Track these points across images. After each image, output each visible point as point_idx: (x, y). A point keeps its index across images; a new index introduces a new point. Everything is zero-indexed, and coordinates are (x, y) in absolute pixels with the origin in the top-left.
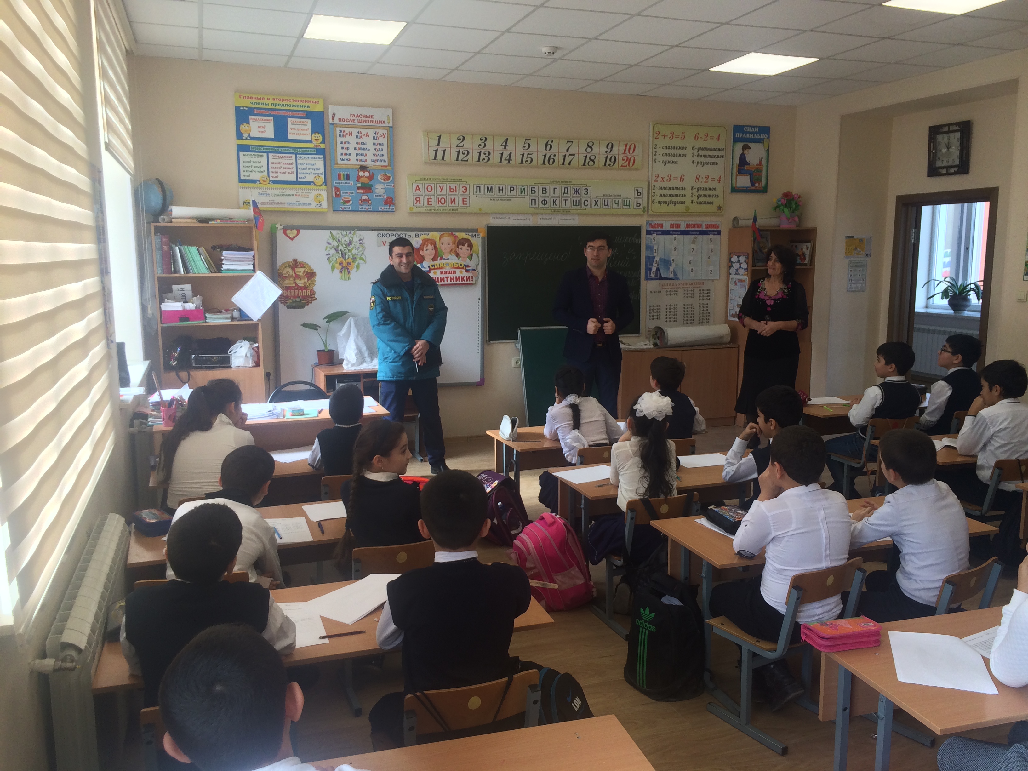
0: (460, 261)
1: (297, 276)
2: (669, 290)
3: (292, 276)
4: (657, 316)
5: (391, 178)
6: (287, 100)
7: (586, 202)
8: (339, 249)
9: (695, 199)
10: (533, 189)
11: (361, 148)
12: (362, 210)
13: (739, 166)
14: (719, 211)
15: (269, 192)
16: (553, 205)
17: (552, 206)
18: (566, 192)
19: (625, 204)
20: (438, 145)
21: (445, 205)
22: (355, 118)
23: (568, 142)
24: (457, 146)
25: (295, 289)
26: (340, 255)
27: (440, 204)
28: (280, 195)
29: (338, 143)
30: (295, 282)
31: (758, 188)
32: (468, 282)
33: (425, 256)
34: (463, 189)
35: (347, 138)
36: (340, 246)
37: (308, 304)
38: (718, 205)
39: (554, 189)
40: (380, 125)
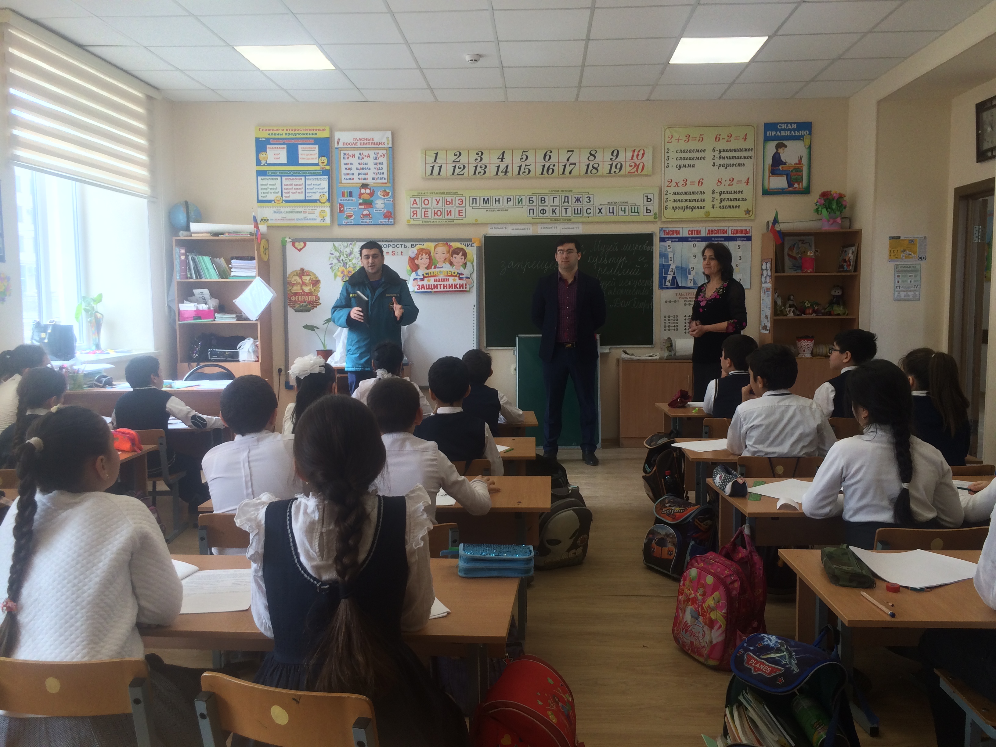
0: (453, 270)
1: (304, 283)
2: (688, 300)
3: (299, 283)
4: (674, 326)
5: (390, 194)
6: (298, 130)
7: (588, 210)
8: (341, 259)
9: (717, 203)
10: (531, 199)
11: (363, 168)
12: (363, 223)
13: (772, 166)
14: (748, 215)
15: (282, 210)
16: (553, 214)
17: (551, 215)
18: (566, 200)
19: (633, 211)
20: (435, 161)
21: (441, 217)
22: (358, 142)
23: (568, 151)
24: (454, 161)
25: (302, 295)
26: (342, 265)
27: (436, 216)
28: (291, 212)
29: (342, 164)
30: (302, 289)
31: (797, 189)
32: (461, 289)
33: (419, 264)
34: (459, 202)
35: (351, 160)
36: (342, 256)
37: (313, 309)
38: (746, 210)
39: (554, 198)
40: (380, 146)
